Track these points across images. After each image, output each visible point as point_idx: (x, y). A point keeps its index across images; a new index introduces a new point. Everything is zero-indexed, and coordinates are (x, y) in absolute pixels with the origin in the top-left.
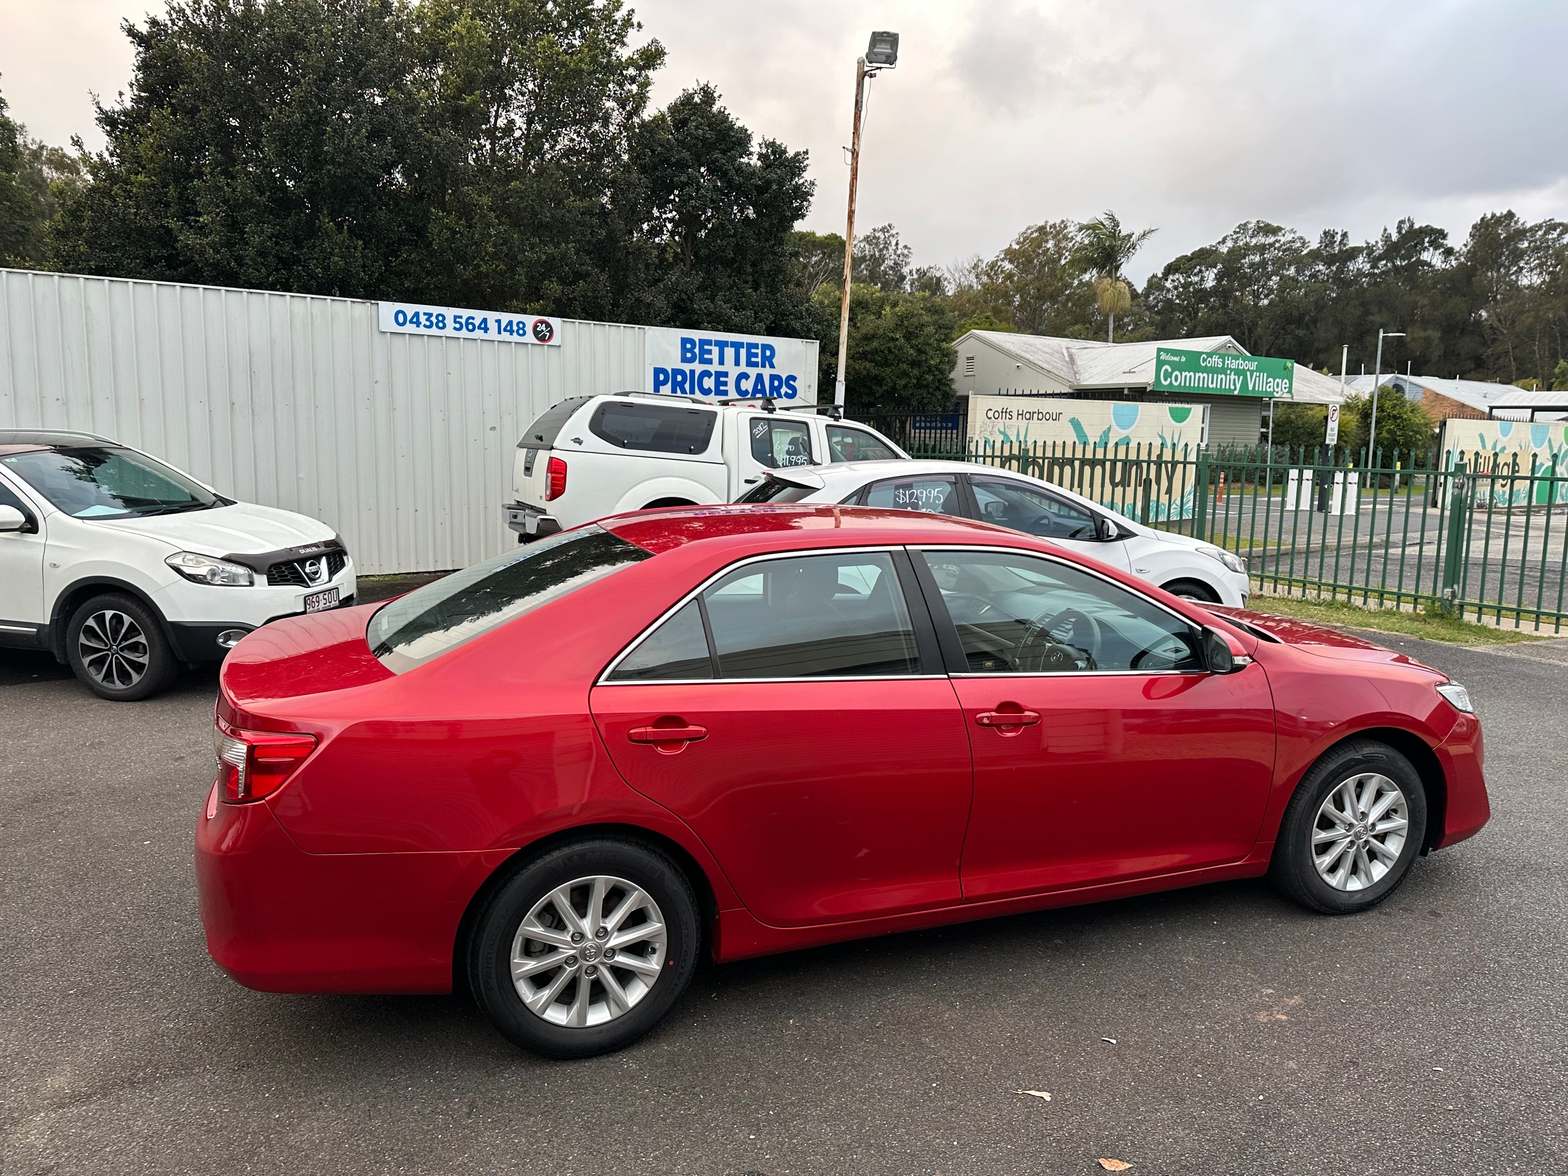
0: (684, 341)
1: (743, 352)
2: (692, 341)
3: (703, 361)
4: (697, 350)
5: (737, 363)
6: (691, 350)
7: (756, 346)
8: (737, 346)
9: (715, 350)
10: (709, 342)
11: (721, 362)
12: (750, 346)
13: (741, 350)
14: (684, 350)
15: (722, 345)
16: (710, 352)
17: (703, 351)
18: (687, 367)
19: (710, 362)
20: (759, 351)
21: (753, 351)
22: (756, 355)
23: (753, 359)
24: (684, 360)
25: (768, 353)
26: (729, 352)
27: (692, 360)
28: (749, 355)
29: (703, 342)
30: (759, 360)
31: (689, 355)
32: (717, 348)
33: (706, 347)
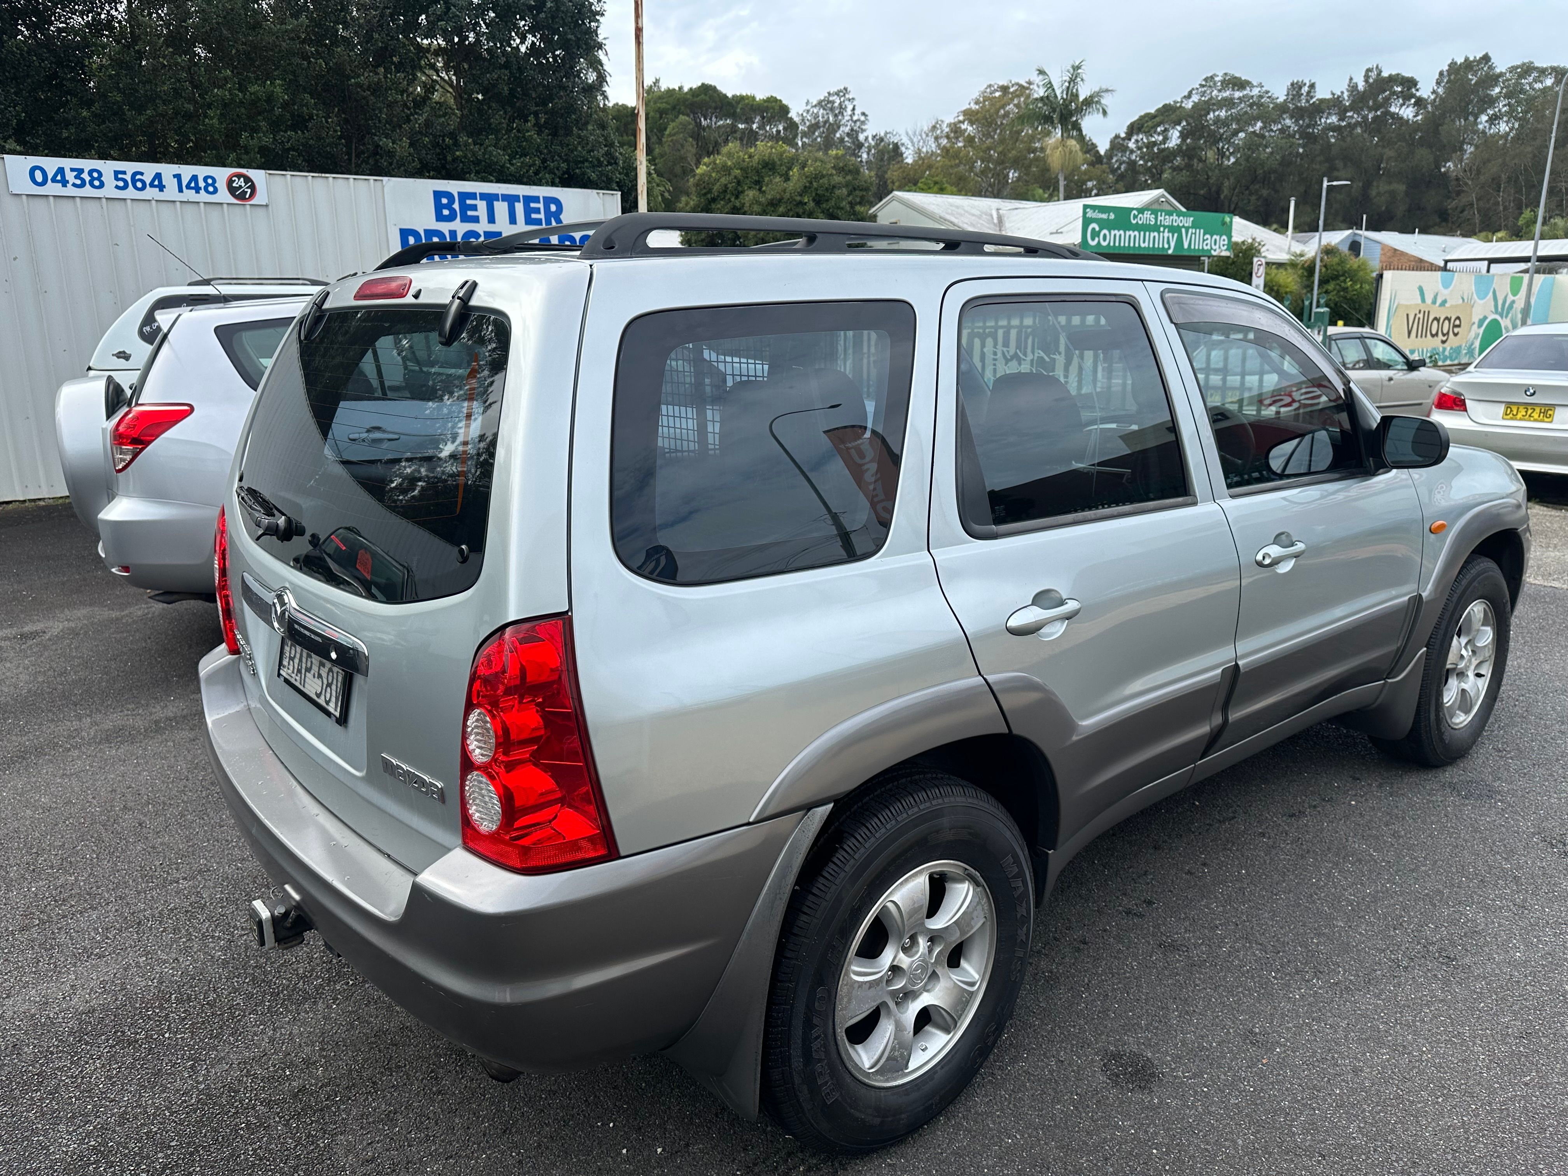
0: (438, 195)
1: (519, 207)
2: (449, 195)
3: (465, 219)
4: (456, 206)
5: (513, 220)
6: (449, 206)
7: (536, 199)
8: (511, 200)
9: (482, 205)
10: (473, 196)
11: (492, 219)
12: (528, 200)
13: (517, 204)
14: (439, 207)
15: (490, 199)
16: (474, 208)
17: (464, 207)
18: (445, 227)
19: (476, 220)
20: (541, 205)
21: (533, 205)
22: (537, 211)
23: (534, 216)
24: (440, 218)
25: (553, 208)
26: (501, 208)
27: (451, 218)
28: (528, 211)
29: (463, 196)
30: (542, 216)
31: (446, 212)
32: (484, 203)
33: (469, 202)
